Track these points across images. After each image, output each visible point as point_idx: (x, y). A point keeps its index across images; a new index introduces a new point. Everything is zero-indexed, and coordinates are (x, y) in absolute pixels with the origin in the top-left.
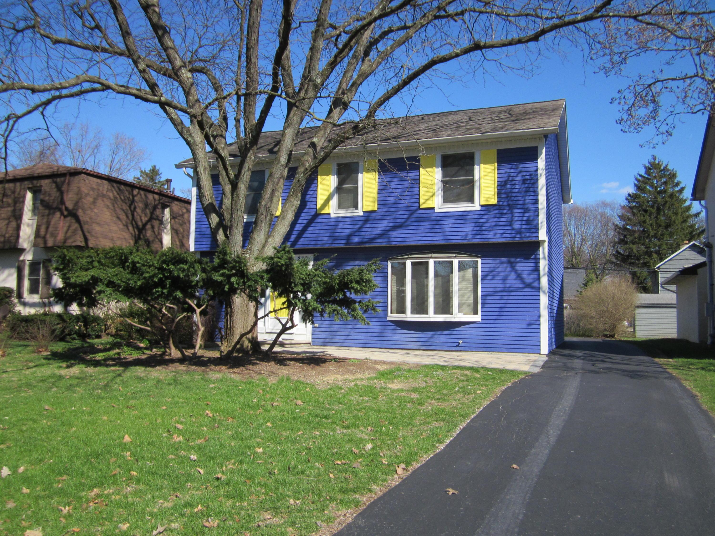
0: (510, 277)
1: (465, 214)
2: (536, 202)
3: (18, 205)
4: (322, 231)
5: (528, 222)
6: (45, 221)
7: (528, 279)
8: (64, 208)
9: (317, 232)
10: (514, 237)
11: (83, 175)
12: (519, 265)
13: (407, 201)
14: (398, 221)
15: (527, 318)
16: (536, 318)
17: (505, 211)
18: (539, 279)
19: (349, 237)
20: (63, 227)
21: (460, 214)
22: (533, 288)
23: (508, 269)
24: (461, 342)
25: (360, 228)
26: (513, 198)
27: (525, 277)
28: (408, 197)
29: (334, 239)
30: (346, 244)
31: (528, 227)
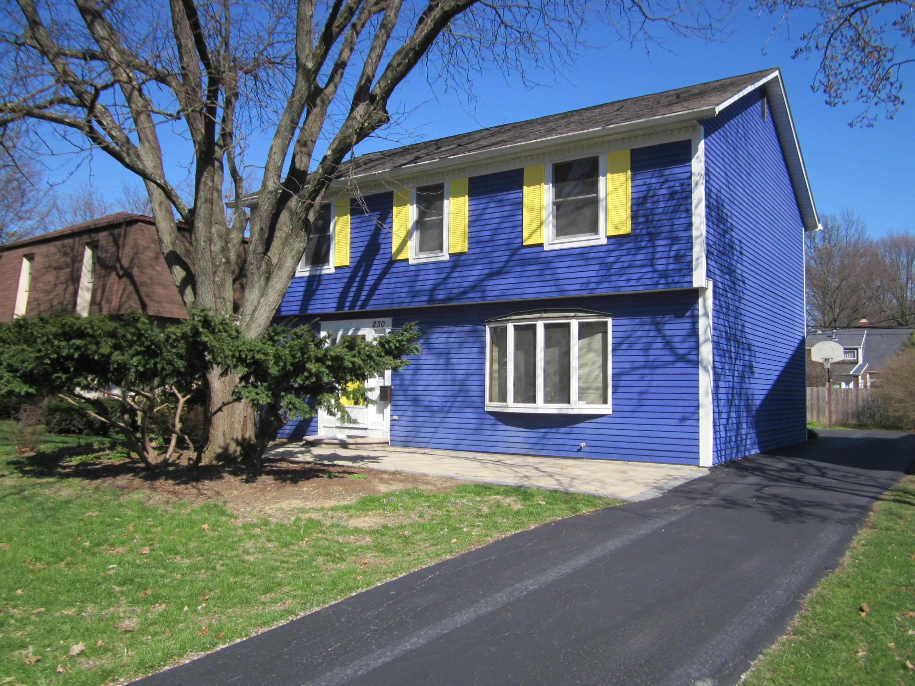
0: (655, 346)
1: (586, 251)
2: (689, 226)
3: (76, 265)
4: (399, 285)
5: (678, 258)
6: (101, 283)
7: (682, 348)
8: (118, 266)
9: (393, 286)
10: (657, 284)
11: (140, 224)
12: (667, 327)
13: (506, 236)
14: (495, 265)
15: (680, 410)
16: (692, 410)
17: (643, 244)
18: (697, 348)
19: (432, 291)
20: (117, 290)
21: (578, 251)
22: (688, 361)
23: (652, 333)
24: (583, 444)
25: (446, 278)
26: (655, 223)
27: (677, 345)
28: (509, 230)
29: (415, 294)
30: (430, 301)
31: (677, 266)
